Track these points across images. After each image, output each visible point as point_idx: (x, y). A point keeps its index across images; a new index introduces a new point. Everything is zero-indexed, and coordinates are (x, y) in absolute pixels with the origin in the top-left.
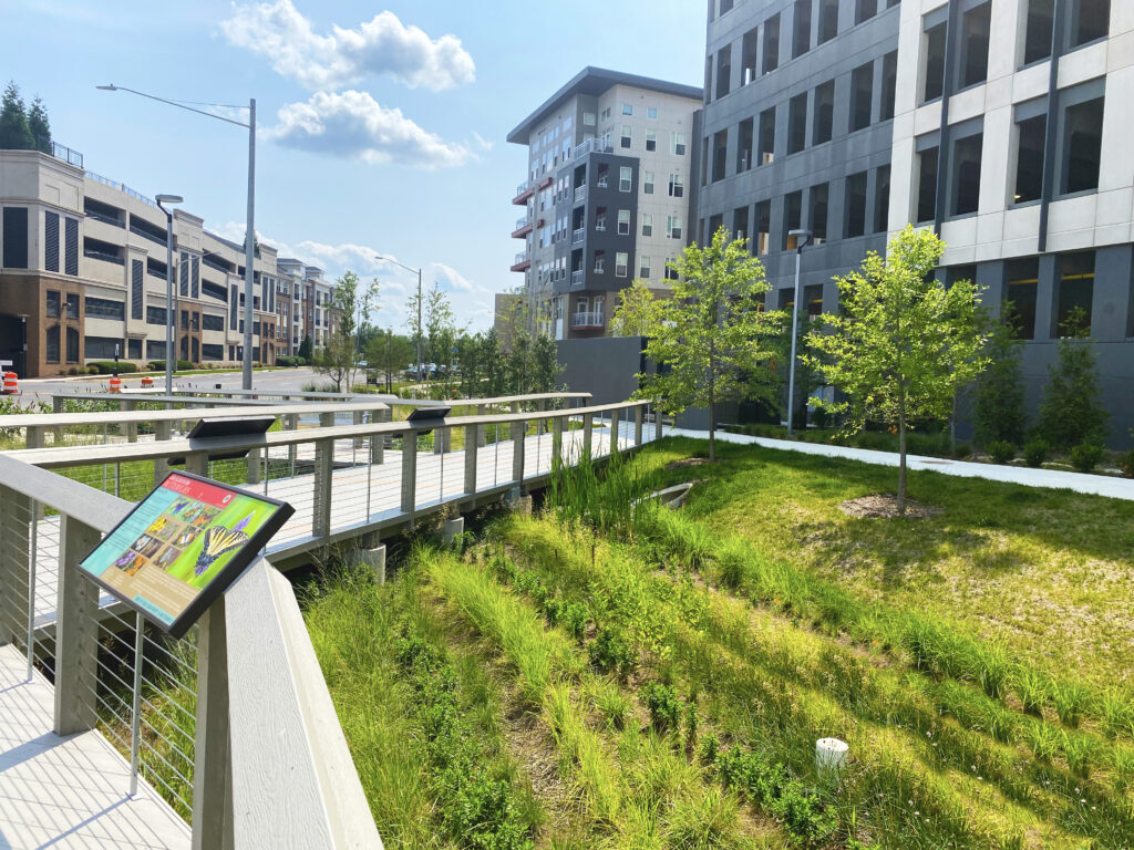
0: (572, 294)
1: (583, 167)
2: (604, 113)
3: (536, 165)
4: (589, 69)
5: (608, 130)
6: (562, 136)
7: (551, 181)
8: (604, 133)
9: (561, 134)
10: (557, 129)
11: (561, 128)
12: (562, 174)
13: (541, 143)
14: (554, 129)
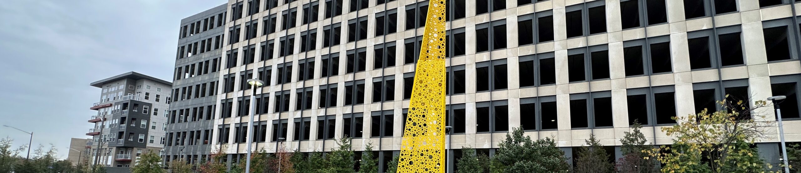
0: (118, 147)
1: (127, 104)
2: (138, 86)
3: (104, 97)
4: (133, 72)
5: (140, 93)
6: (118, 91)
7: (111, 105)
8: (138, 93)
9: (118, 89)
10: (117, 87)
11: (118, 87)
12: (117, 104)
13: (108, 90)
14: (115, 87)
